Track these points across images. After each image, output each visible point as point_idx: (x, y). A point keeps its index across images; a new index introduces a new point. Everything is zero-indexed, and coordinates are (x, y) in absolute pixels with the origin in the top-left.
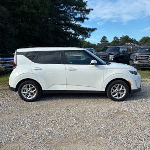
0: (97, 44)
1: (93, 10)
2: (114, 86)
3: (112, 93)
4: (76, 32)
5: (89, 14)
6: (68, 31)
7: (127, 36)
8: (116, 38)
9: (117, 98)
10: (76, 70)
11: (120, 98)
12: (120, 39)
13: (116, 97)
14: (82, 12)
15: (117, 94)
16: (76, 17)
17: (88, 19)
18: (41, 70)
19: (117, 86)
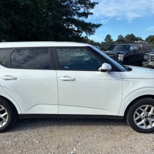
0: (100, 43)
1: (98, 3)
2: (140, 108)
3: (135, 119)
4: (78, 28)
5: (93, 8)
6: (70, 27)
7: (132, 34)
8: (120, 37)
9: (144, 127)
10: (74, 80)
11: (149, 127)
12: (124, 37)
13: (142, 125)
14: (86, 6)
15: (143, 121)
16: (78, 11)
17: (92, 14)
18: (16, 79)
19: (144, 108)
